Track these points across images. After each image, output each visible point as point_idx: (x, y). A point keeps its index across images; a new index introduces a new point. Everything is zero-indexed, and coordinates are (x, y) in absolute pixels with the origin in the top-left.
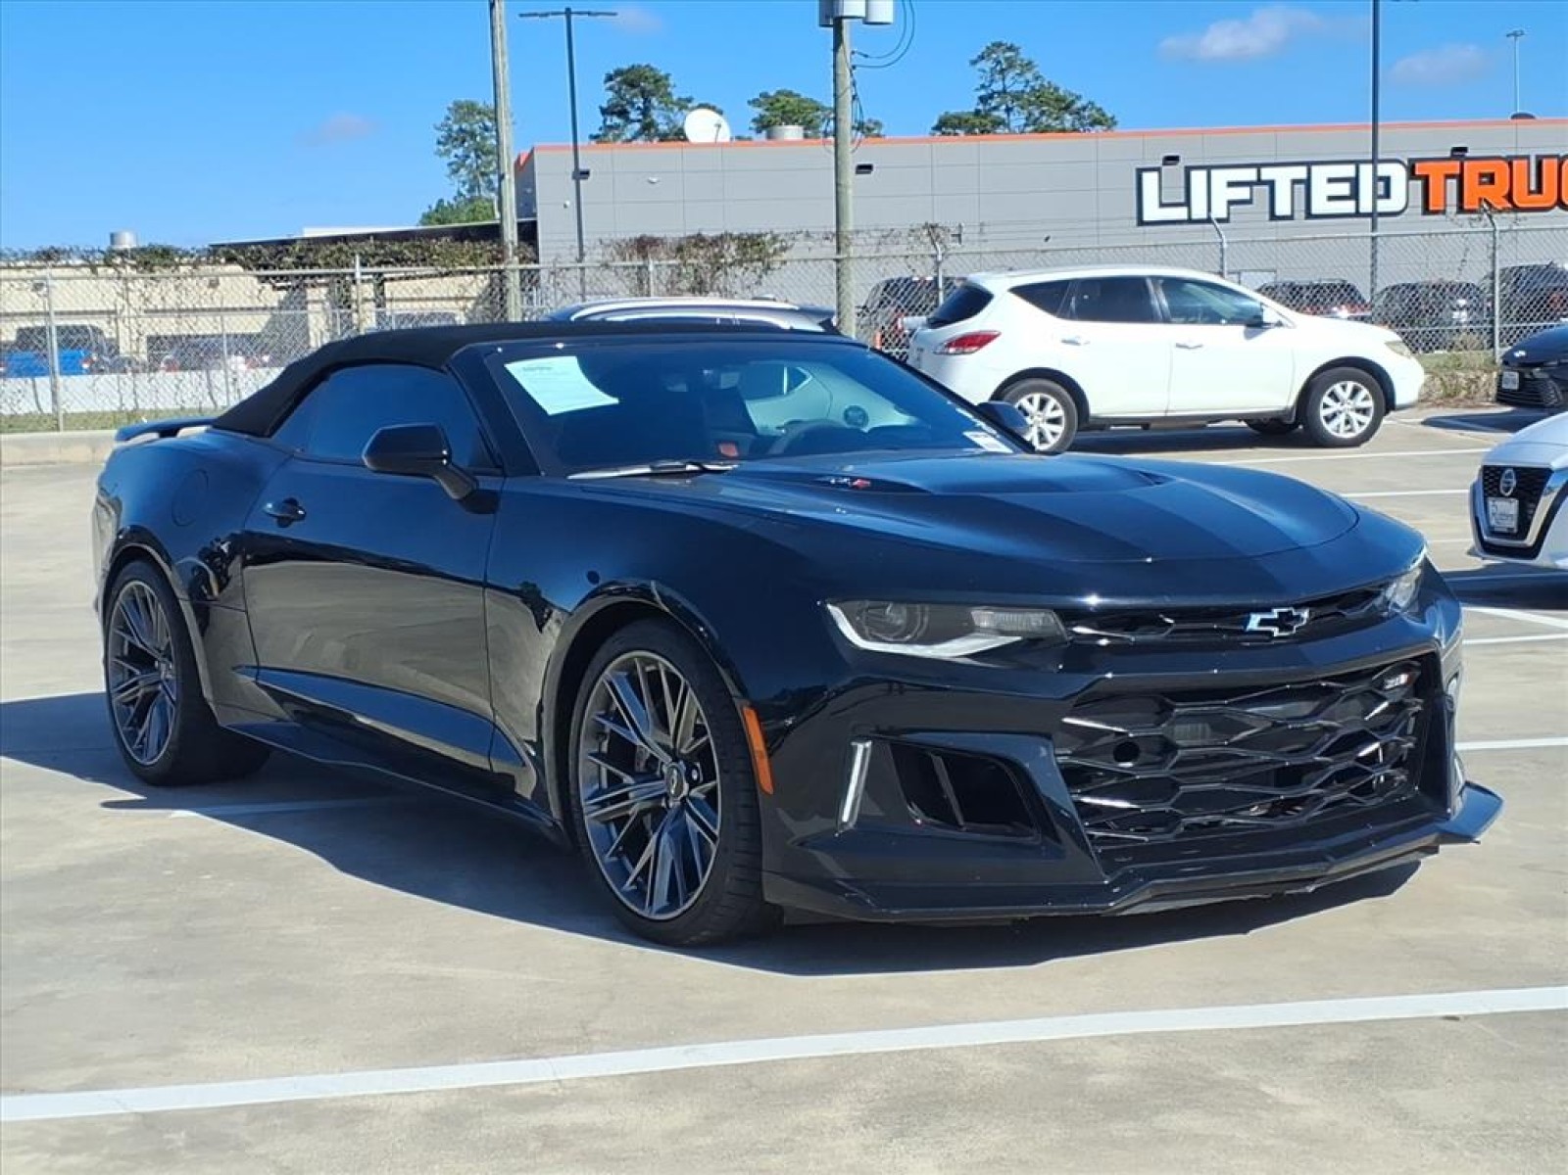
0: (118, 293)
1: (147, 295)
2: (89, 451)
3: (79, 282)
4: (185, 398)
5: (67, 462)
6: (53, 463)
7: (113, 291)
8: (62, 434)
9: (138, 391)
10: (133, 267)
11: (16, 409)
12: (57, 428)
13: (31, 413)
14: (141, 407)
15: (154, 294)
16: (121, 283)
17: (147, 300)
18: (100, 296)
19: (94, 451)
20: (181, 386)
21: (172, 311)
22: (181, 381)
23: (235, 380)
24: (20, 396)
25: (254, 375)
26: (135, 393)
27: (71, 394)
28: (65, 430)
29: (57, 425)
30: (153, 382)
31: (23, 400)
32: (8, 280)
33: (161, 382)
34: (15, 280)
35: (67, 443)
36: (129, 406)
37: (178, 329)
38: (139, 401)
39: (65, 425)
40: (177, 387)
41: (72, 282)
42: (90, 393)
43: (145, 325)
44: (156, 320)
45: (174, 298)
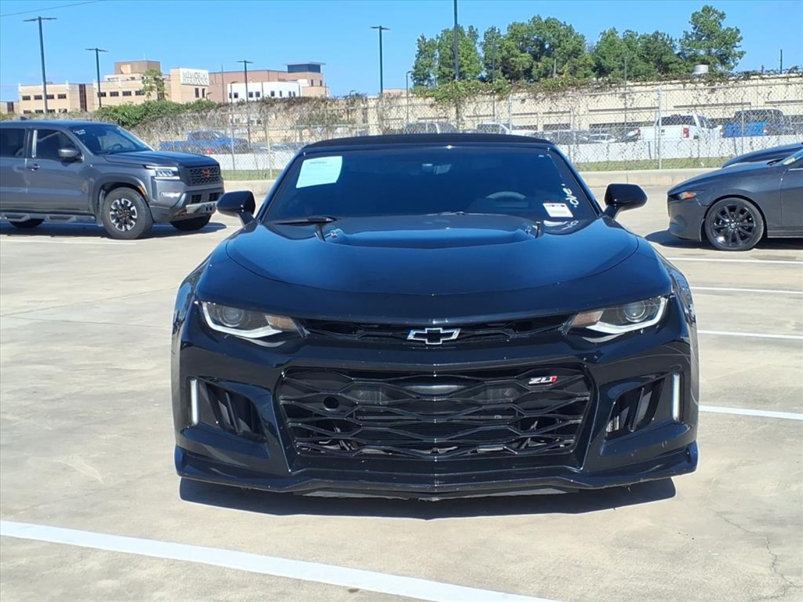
0: (694, 97)
1: (709, 98)
2: (671, 179)
3: (675, 92)
4: (724, 153)
5: (659, 185)
6: (653, 186)
7: (691, 96)
8: (660, 171)
9: (700, 149)
10: (705, 83)
11: (639, 157)
12: (658, 168)
13: (646, 160)
14: (700, 157)
15: (713, 97)
16: (696, 92)
17: (708, 100)
18: (685, 98)
19: (673, 180)
20: (722, 146)
21: (721, 105)
22: (722, 143)
23: (751, 142)
24: (642, 151)
25: (762, 140)
26: (698, 149)
27: (667, 150)
28: (662, 168)
29: (658, 166)
30: (708, 144)
31: (643, 153)
32: (640, 92)
33: (712, 143)
34: (644, 92)
35: (662, 175)
36: (695, 156)
37: (723, 116)
38: (700, 154)
39: (663, 165)
40: (720, 146)
41: (671, 92)
42: (676, 149)
43: (706, 114)
44: (712, 111)
45: (723, 99)
